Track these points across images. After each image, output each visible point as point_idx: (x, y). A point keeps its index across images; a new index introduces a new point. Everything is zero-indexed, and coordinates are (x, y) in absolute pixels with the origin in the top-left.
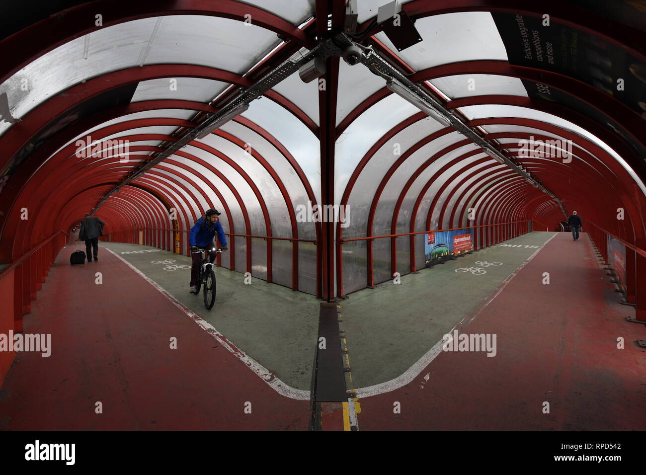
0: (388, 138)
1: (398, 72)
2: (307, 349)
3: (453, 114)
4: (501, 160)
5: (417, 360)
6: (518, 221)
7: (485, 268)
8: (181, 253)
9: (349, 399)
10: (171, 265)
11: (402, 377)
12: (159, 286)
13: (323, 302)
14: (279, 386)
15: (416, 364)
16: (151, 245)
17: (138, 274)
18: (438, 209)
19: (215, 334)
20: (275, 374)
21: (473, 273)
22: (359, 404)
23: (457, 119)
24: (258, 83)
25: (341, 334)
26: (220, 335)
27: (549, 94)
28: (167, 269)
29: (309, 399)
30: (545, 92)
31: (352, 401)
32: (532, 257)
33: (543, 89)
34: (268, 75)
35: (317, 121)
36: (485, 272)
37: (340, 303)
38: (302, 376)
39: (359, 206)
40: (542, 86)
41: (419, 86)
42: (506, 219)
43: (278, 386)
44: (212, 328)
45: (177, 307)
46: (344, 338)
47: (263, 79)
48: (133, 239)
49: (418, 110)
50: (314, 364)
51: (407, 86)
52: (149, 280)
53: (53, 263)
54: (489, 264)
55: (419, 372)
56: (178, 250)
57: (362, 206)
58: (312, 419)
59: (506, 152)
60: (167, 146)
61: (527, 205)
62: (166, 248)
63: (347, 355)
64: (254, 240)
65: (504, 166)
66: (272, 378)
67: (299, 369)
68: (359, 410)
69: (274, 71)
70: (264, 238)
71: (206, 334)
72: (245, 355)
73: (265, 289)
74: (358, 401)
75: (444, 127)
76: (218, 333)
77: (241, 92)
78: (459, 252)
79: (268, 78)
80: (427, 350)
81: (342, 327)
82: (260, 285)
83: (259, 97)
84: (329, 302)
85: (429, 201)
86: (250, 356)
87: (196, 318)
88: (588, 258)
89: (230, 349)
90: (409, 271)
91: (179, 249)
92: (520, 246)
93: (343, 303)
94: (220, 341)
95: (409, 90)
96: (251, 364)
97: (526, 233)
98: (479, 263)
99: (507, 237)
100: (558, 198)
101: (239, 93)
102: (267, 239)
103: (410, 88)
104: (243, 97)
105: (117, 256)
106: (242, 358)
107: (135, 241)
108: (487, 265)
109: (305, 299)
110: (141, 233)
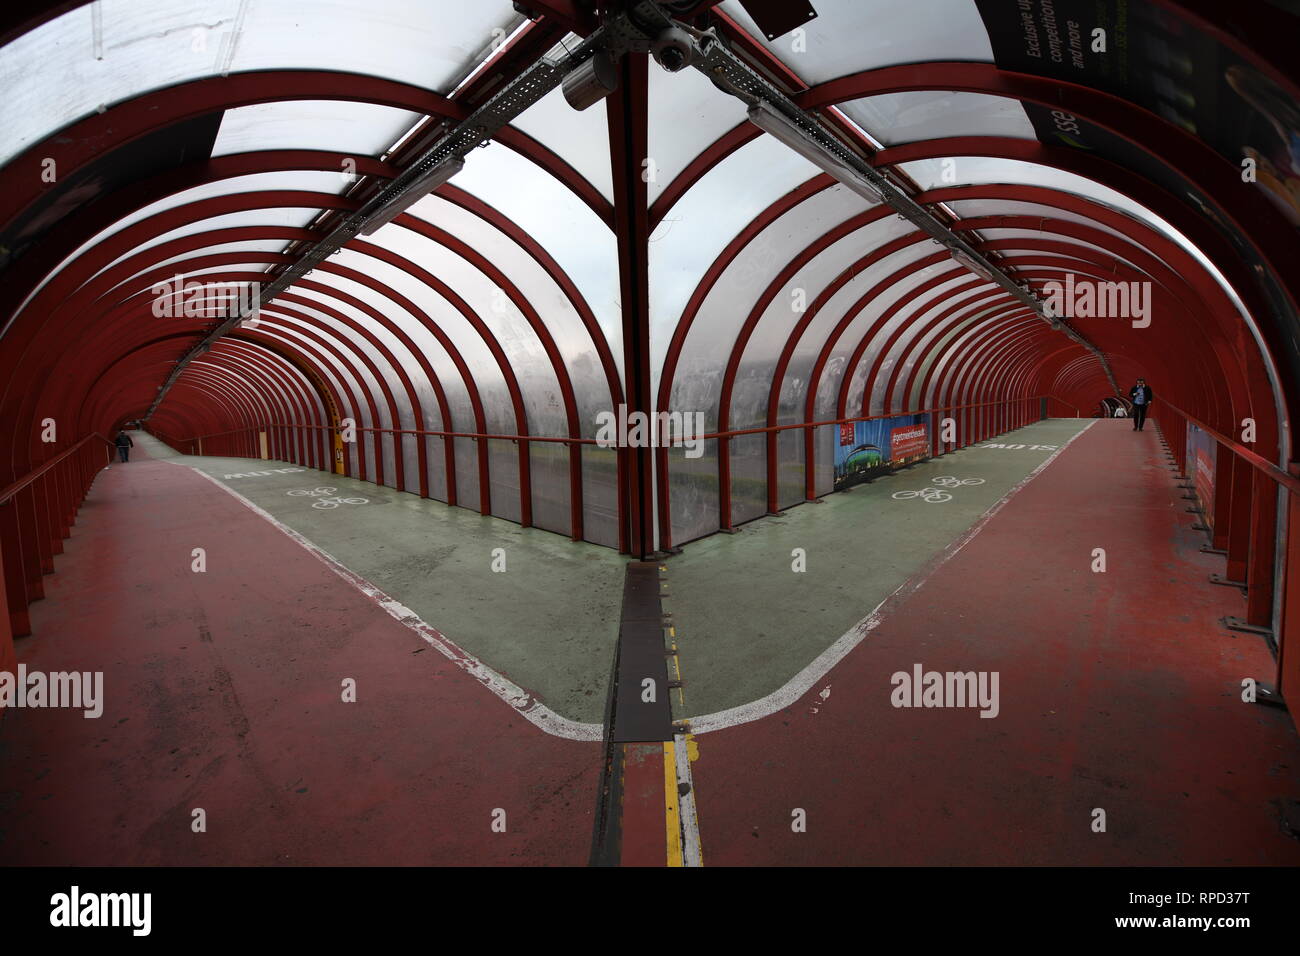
0: (757, 229)
1: (771, 87)
2: (598, 650)
3: (888, 178)
4: (987, 274)
5: (808, 664)
6: (1020, 397)
7: (949, 490)
8: (348, 474)
9: (677, 737)
10: (327, 497)
11: (779, 693)
12: (303, 539)
13: (632, 560)
14: (544, 717)
15: (806, 670)
16: (285, 460)
17: (258, 517)
18: (862, 376)
19: (418, 626)
20: (535, 695)
21: (926, 499)
22: (694, 745)
23: (896, 188)
24: (479, 111)
25: (666, 620)
26: (429, 628)
27: (1078, 132)
28: (321, 505)
29: (600, 738)
30: (1068, 129)
31: (682, 739)
32: (1042, 467)
33: (1065, 124)
34: (500, 94)
35: (609, 194)
36: (950, 497)
37: (665, 562)
38: (587, 697)
39: (702, 371)
40: (1063, 117)
41: (816, 117)
42: (996, 394)
43: (542, 717)
44: (413, 615)
45: (342, 579)
46: (671, 626)
47: (489, 102)
48: (249, 450)
49: (818, 171)
50: (611, 677)
51: (792, 117)
52: (284, 529)
53: (84, 499)
54: (959, 483)
55: (812, 685)
56: (341, 467)
57: (708, 371)
58: (606, 774)
59: (998, 258)
60: (301, 251)
61: (1039, 365)
62: (317, 464)
63: (675, 657)
64: (493, 445)
65: (993, 286)
66: (530, 703)
67: (583, 686)
68: (695, 755)
69: (511, 85)
70: (514, 440)
71: (400, 627)
72: (477, 663)
73: (518, 539)
74: (692, 740)
75: (872, 206)
76: (424, 624)
77: (446, 131)
78: (902, 460)
79: (500, 100)
80: (830, 644)
81: (666, 606)
82: (508, 532)
83: (485, 142)
84: (643, 560)
85: (843, 359)
86: (488, 666)
87: (381, 598)
88: (1150, 467)
89: (448, 653)
90: (804, 500)
91: (342, 465)
92: (1022, 446)
93: (671, 561)
94: (429, 638)
95: (795, 127)
96: (489, 679)
97: (1035, 422)
98: (940, 480)
99: (998, 429)
100: (1101, 350)
101: (442, 135)
102: (520, 440)
103: (798, 121)
104: (451, 143)
105: (216, 482)
106: (471, 670)
107: (252, 453)
108: (955, 483)
109: (595, 557)
110: (263, 436)
